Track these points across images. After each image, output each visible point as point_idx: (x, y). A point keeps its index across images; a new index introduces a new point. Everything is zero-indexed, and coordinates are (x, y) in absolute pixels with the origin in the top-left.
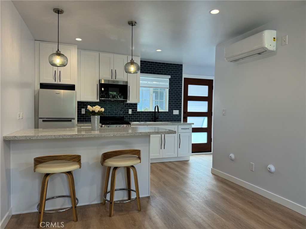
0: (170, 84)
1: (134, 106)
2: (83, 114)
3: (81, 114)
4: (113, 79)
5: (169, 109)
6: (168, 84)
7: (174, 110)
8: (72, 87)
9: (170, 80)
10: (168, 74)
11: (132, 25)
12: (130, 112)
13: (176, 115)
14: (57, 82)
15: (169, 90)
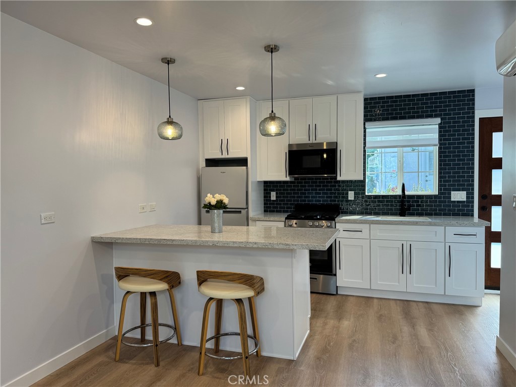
0: (440, 136)
1: (359, 186)
2: (273, 201)
3: (270, 200)
4: (311, 142)
5: (440, 189)
6: (436, 136)
7: (452, 192)
8: (243, 162)
9: (440, 128)
10: (436, 116)
11: (272, 52)
12: (351, 196)
13: (458, 202)
14: (225, 156)
15: (440, 148)
